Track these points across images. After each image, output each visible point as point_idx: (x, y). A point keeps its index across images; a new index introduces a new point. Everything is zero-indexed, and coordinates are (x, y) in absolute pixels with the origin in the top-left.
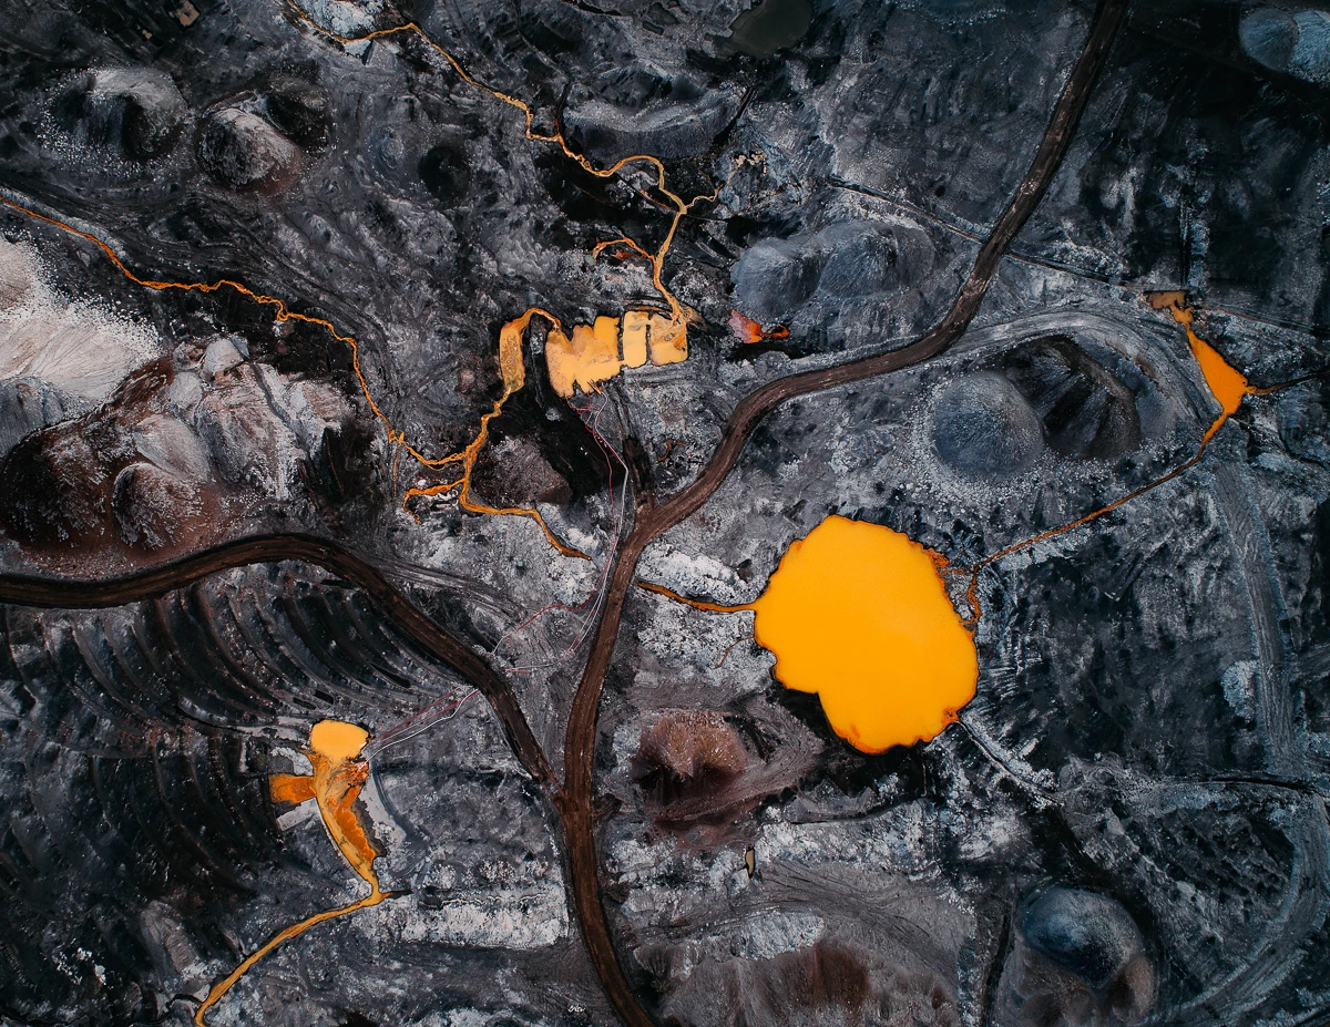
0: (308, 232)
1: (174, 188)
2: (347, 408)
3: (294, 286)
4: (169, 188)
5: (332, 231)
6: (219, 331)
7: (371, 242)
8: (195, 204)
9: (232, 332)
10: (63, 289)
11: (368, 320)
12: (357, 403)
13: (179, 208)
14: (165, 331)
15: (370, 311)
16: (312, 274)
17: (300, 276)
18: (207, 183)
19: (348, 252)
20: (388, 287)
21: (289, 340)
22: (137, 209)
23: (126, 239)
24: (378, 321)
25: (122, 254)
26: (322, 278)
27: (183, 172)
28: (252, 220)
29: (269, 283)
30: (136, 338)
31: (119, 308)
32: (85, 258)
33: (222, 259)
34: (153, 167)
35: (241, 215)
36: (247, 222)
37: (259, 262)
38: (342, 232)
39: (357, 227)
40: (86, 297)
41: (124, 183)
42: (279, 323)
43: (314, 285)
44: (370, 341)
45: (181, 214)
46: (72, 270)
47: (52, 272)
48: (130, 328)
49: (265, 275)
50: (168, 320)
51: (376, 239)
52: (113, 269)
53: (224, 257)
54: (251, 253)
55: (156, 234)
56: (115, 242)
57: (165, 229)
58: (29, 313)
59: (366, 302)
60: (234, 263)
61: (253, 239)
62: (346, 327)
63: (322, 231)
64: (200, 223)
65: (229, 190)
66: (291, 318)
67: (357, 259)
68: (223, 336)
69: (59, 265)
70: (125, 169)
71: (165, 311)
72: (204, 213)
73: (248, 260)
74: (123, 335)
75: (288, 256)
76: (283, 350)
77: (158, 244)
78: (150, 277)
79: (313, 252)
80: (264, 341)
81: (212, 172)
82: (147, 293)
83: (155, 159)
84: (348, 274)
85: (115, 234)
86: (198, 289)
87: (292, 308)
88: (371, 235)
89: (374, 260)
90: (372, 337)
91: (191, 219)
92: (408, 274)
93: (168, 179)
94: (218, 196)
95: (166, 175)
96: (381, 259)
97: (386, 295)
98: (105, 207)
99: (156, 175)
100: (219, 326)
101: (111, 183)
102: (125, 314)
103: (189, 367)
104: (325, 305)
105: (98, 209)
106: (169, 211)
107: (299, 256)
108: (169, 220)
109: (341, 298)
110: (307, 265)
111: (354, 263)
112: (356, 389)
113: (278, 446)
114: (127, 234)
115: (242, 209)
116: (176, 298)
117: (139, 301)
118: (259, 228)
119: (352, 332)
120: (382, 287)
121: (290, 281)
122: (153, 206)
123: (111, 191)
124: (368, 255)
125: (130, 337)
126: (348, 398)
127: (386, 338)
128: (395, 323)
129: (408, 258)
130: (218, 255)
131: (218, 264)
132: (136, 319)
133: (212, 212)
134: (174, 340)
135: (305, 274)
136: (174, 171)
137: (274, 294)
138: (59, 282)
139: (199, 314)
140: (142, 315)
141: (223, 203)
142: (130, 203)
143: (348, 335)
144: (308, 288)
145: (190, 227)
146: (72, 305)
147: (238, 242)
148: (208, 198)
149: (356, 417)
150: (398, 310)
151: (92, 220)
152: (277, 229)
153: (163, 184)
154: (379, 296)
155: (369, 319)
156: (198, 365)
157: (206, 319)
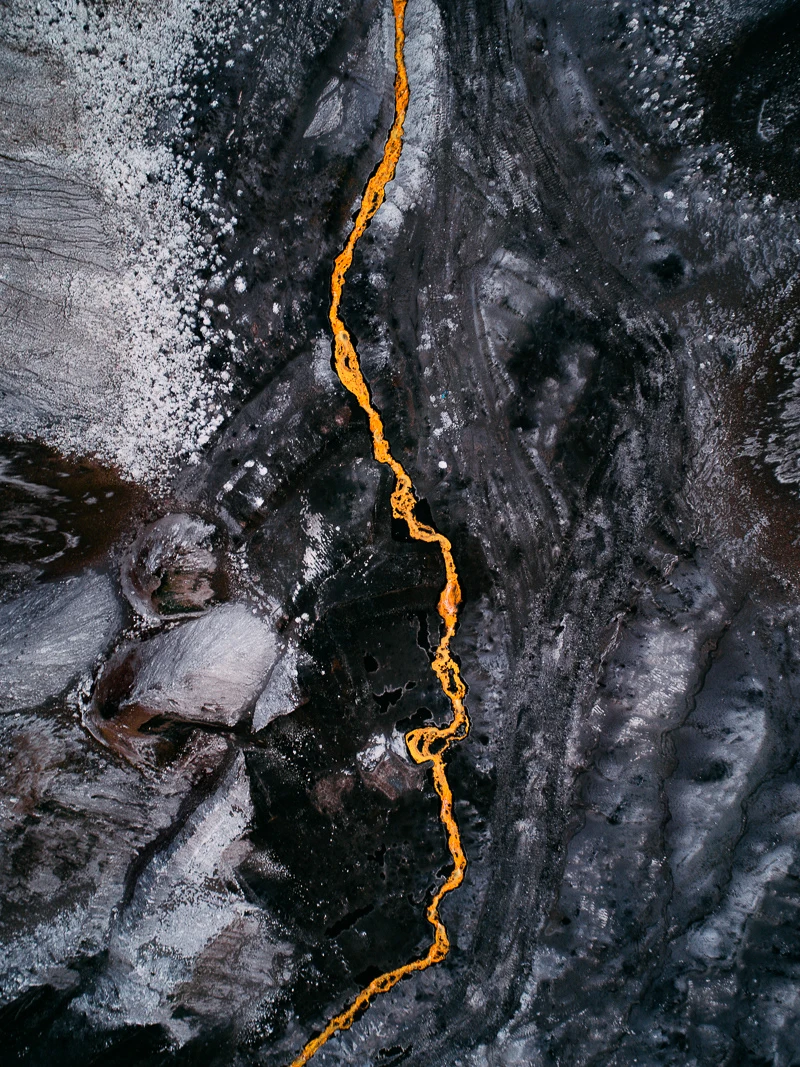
0: (700, 715)
1: (668, 270)
2: (254, 1015)
3: (523, 742)
4: (662, 254)
5: (737, 778)
6: (293, 610)
7: (748, 896)
8: (646, 360)
9: (305, 645)
10: (203, 100)
11: (519, 970)
12: (280, 1032)
13: (610, 317)
14: (221, 458)
15: (546, 964)
16: (578, 773)
17: (558, 747)
18: (728, 360)
19: (691, 847)
20: (636, 987)
21: (362, 797)
22: (549, 188)
23: (443, 202)
24: (526, 999)
25: (391, 216)
26: (581, 803)
27: (735, 270)
28: (670, 542)
29: (497, 674)
30: (160, 390)
31: (226, 294)
32: (330, 116)
33: (509, 518)
34: (709, 167)
35: (669, 508)
36: (657, 531)
37: (550, 614)
38: (744, 806)
39: (776, 842)
40: (209, 182)
41: (616, 103)
42: (399, 747)
43: (550, 790)
44: (460, 997)
45: (592, 332)
46: (272, 95)
47: (240, 38)
48: (182, 358)
49: (515, 649)
50: (256, 451)
51: (765, 904)
52: (336, 213)
53: (517, 520)
54: (566, 582)
55: (494, 287)
56: (416, 176)
57: (523, 305)
58: (79, 41)
59: (563, 943)
60: (514, 555)
61: (610, 570)
62: (469, 922)
63: (721, 752)
64: (590, 402)
65: (739, 433)
66: (428, 772)
67: (681, 875)
68: (283, 629)
69: (267, 48)
70: (664, 83)
71: (281, 426)
72: (628, 399)
73: (538, 583)
74: (152, 346)
75: (605, 690)
76: (327, 794)
77: (466, 309)
78: (360, 332)
79: (646, 750)
80: (326, 738)
81: (773, 363)
82: (306, 348)
83: (739, 160)
84: (622, 866)
85: (441, 163)
86: (389, 484)
87: (457, 762)
88: (768, 886)
89: (699, 919)
90: (476, 1000)
91: (590, 369)
92: (698, 1018)
93: (688, 238)
94: (702, 413)
95: (698, 222)
96: (707, 941)
97: (613, 990)
98: (514, 86)
99: (686, 191)
100: (306, 601)
101: (600, 62)
102: (217, 321)
103: (131, 595)
104: (507, 842)
105: (496, 69)
106: (586, 289)
107: (615, 721)
108: (557, 304)
109: (551, 878)
110: (599, 751)
111: (666, 871)
112: (318, 1015)
113: (42, 929)
114: (458, 199)
115: (692, 499)
116: (334, 443)
117: (275, 342)
118: (654, 573)
119: (463, 944)
120: (628, 971)
121: (533, 726)
122: (581, 232)
123: (570, 81)
124: (706, 901)
125: (154, 370)
126: (281, 1005)
127: (489, 1038)
128: (540, 1042)
129: (746, 1000)
130: (514, 498)
131: (488, 511)
132: (216, 360)
133: (640, 420)
134: (209, 494)
135: (571, 756)
136: (722, 239)
137: (474, 698)
138: (218, 76)
139: (315, 529)
140: (238, 369)
141: (686, 439)
142: (562, 156)
143: (452, 935)
144: (536, 778)
145: (563, 378)
146: (163, 154)
147: (583, 534)
148: (678, 387)
149: (242, 1048)
150: (584, 1034)
151: (453, 72)
152: (672, 624)
153: (668, 231)
154: (598, 971)
155: (522, 970)
156: (150, 619)
157: (310, 557)
